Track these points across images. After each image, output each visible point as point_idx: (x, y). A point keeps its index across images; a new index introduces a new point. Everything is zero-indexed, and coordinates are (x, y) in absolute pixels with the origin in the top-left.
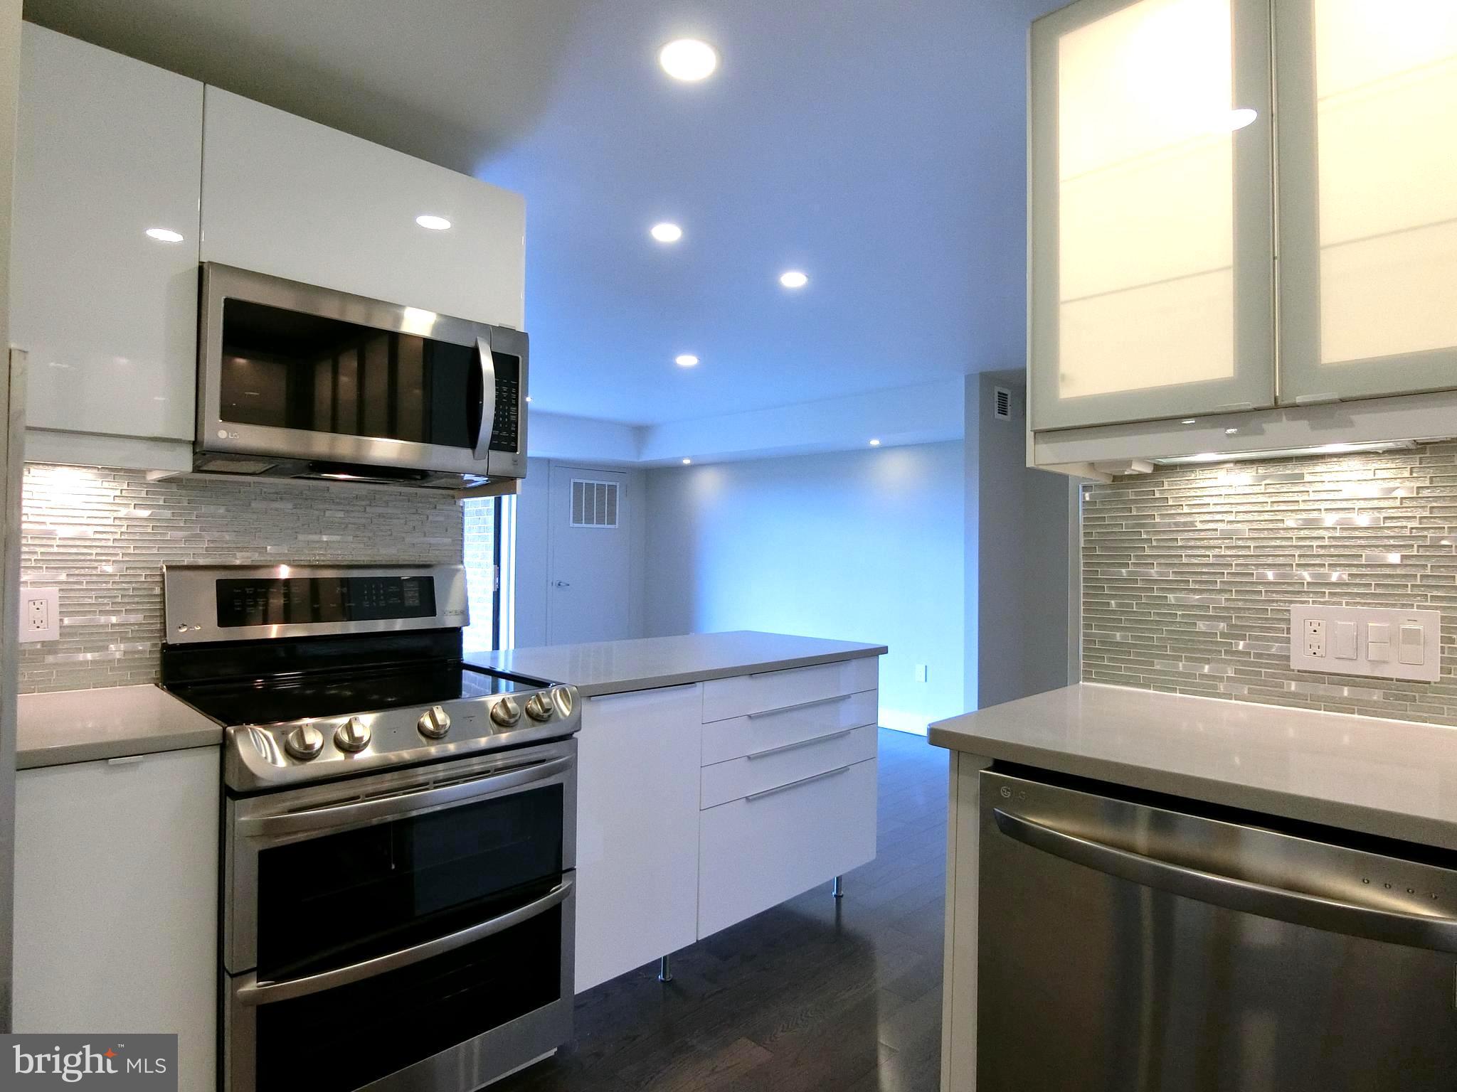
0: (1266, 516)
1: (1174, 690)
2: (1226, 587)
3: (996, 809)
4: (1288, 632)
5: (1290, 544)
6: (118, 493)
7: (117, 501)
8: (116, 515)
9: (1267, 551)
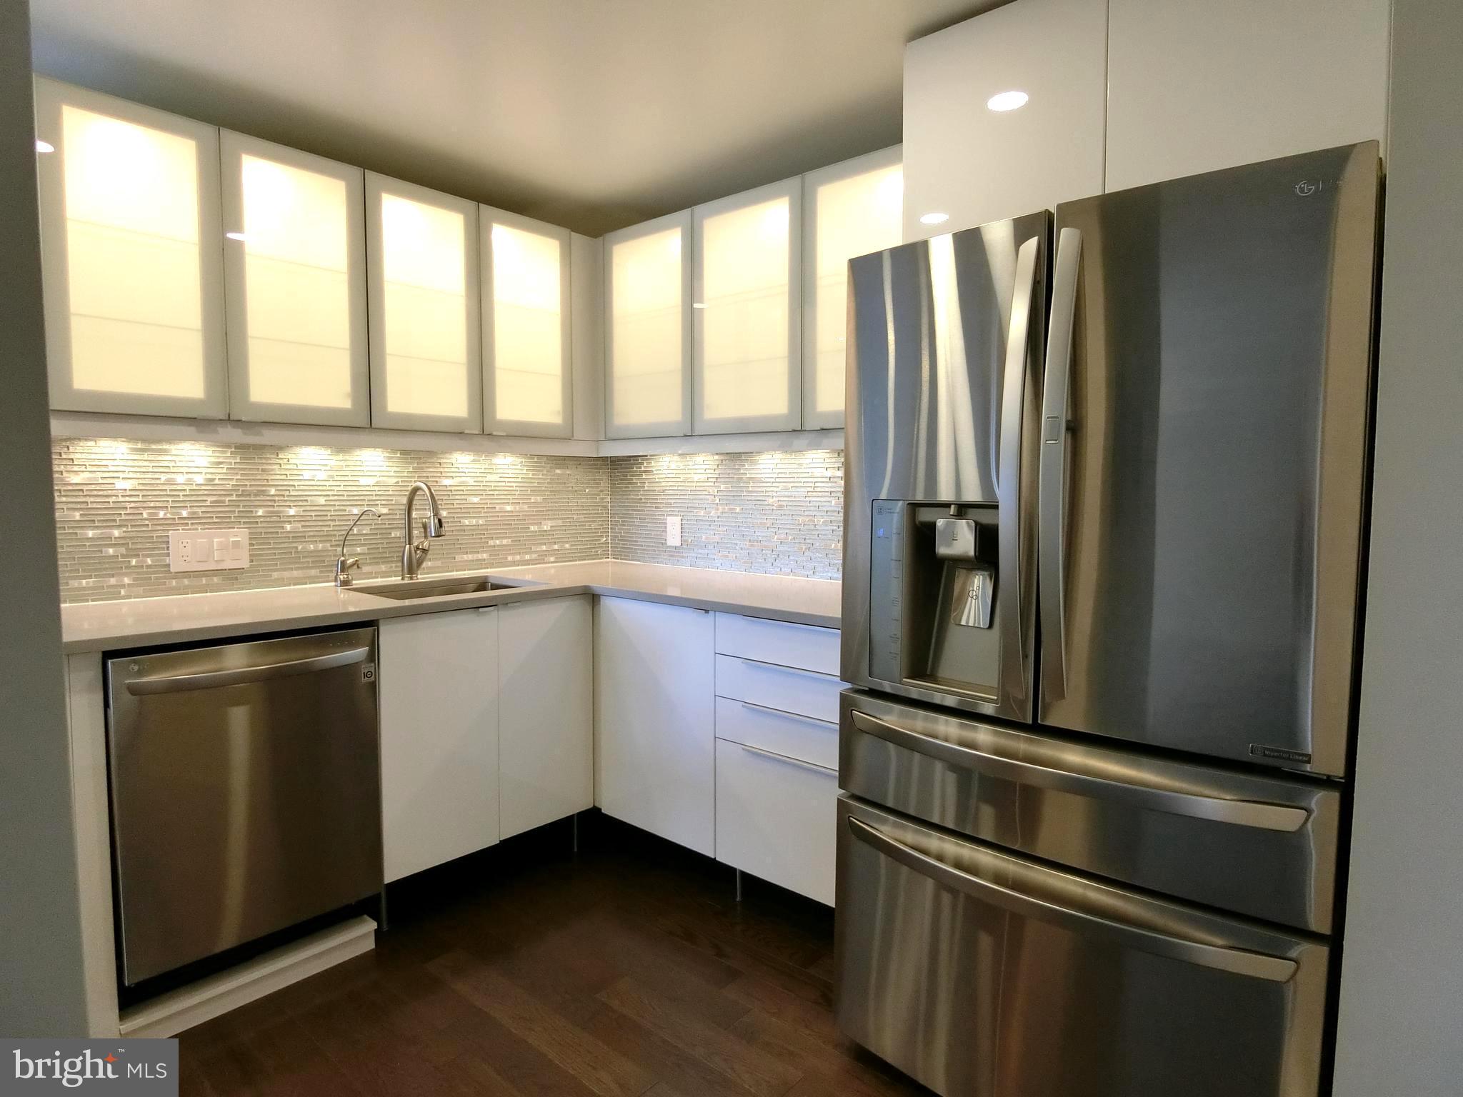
0: (150, 475)
2: (125, 523)
3: (126, 682)
4: (168, 548)
5: (165, 493)
9: (150, 498)
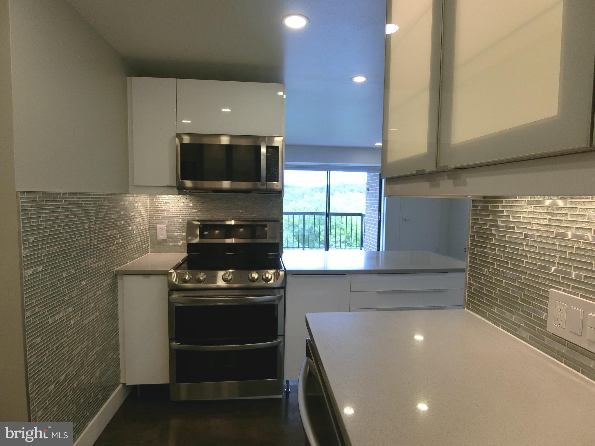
1: (499, 326)
2: (524, 270)
4: (547, 306)
6: (179, 199)
7: (179, 201)
8: (179, 205)
